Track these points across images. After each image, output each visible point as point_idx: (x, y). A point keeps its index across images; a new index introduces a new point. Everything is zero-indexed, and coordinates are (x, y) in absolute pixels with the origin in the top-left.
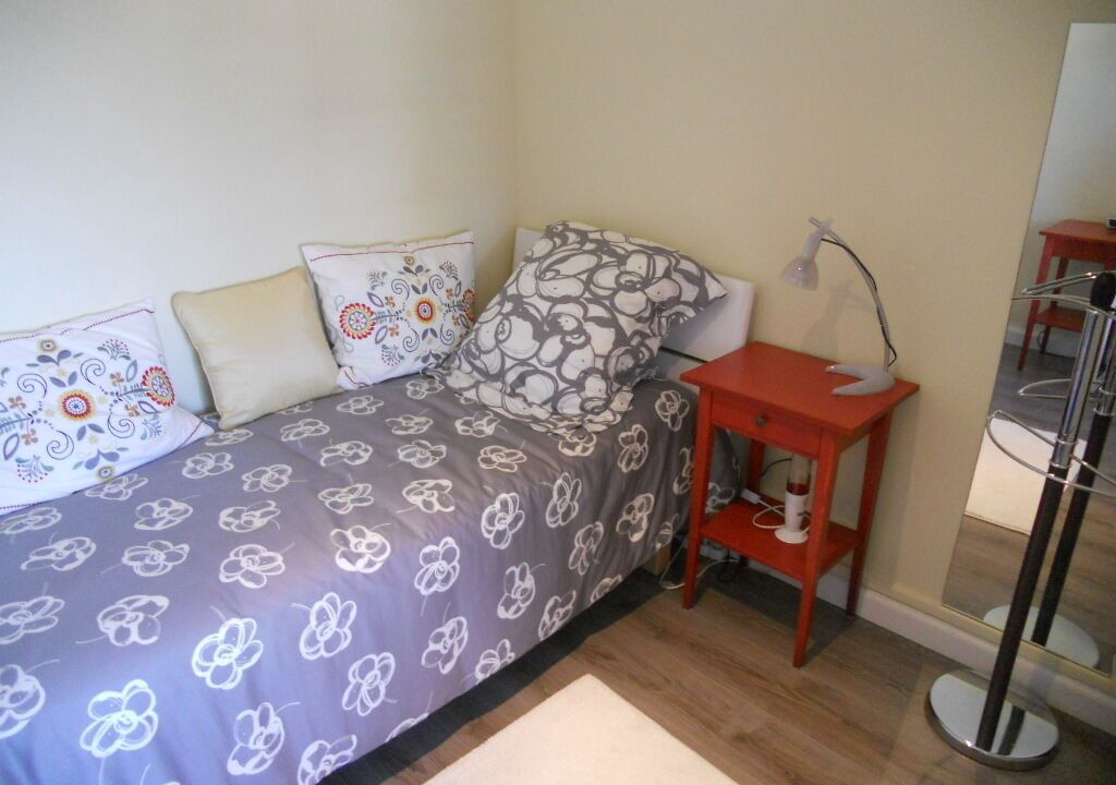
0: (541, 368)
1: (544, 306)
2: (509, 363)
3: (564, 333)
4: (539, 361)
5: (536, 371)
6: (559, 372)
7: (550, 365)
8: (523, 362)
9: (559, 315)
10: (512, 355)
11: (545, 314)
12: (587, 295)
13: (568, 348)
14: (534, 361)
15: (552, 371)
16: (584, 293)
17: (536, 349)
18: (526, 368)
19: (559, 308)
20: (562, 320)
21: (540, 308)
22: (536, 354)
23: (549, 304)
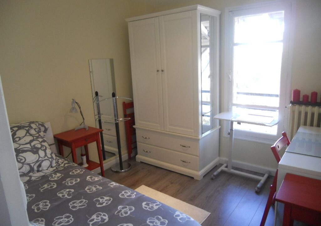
0: (43, 159)
1: (28, 146)
2: (32, 165)
3: (40, 148)
4: (42, 158)
5: (43, 161)
6: (48, 157)
7: (45, 157)
8: (37, 161)
9: (34, 145)
10: (31, 162)
11: (31, 147)
12: (35, 138)
13: (45, 151)
14: (40, 159)
15: (46, 158)
16: (34, 138)
17: (38, 156)
18: (39, 162)
19: (33, 144)
20: (36, 146)
21: (28, 147)
22: (39, 157)
23: (29, 145)
